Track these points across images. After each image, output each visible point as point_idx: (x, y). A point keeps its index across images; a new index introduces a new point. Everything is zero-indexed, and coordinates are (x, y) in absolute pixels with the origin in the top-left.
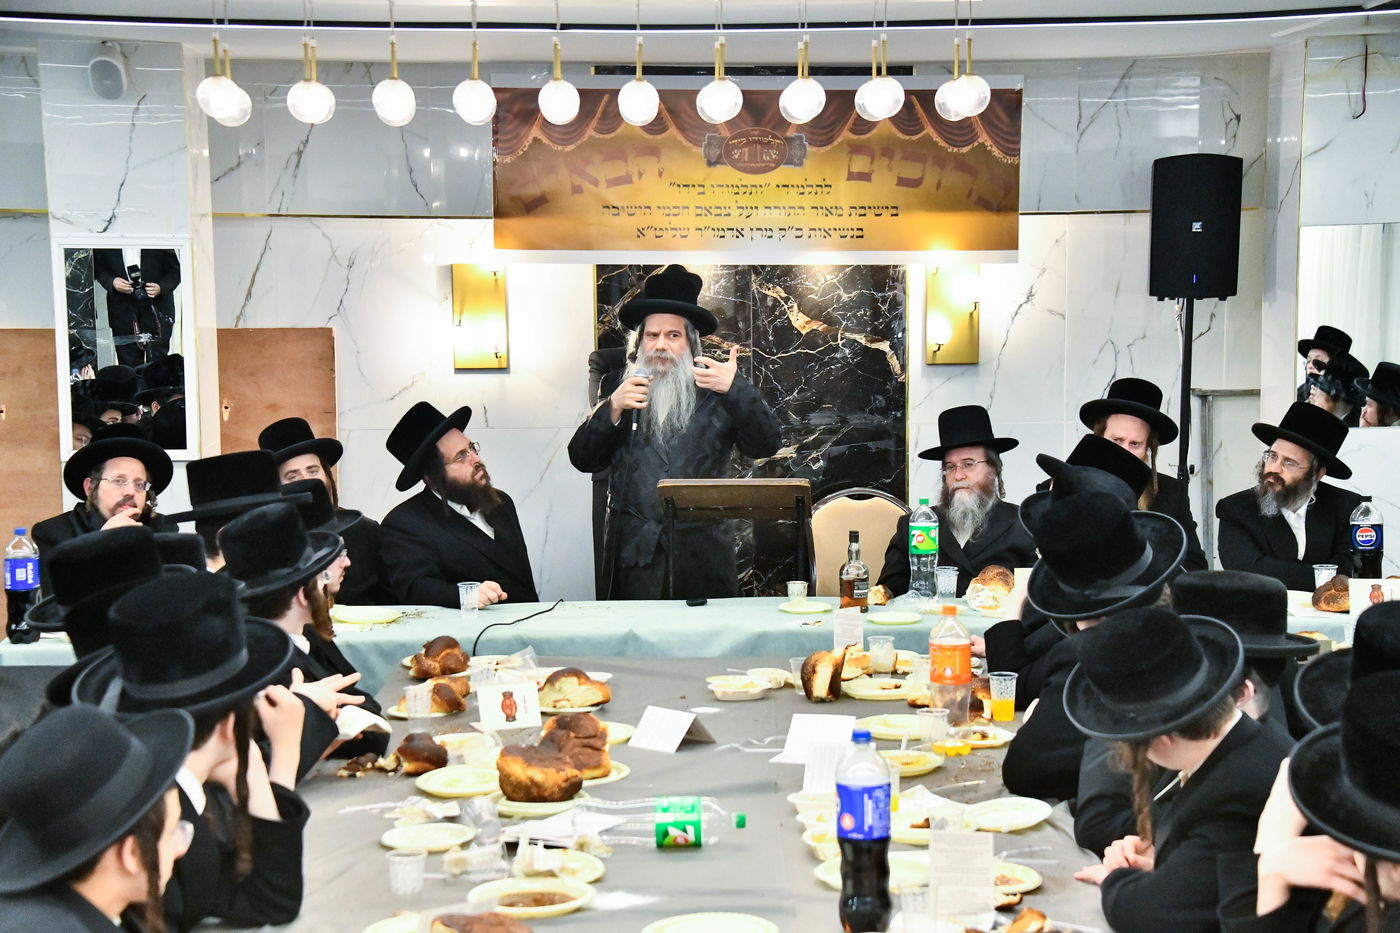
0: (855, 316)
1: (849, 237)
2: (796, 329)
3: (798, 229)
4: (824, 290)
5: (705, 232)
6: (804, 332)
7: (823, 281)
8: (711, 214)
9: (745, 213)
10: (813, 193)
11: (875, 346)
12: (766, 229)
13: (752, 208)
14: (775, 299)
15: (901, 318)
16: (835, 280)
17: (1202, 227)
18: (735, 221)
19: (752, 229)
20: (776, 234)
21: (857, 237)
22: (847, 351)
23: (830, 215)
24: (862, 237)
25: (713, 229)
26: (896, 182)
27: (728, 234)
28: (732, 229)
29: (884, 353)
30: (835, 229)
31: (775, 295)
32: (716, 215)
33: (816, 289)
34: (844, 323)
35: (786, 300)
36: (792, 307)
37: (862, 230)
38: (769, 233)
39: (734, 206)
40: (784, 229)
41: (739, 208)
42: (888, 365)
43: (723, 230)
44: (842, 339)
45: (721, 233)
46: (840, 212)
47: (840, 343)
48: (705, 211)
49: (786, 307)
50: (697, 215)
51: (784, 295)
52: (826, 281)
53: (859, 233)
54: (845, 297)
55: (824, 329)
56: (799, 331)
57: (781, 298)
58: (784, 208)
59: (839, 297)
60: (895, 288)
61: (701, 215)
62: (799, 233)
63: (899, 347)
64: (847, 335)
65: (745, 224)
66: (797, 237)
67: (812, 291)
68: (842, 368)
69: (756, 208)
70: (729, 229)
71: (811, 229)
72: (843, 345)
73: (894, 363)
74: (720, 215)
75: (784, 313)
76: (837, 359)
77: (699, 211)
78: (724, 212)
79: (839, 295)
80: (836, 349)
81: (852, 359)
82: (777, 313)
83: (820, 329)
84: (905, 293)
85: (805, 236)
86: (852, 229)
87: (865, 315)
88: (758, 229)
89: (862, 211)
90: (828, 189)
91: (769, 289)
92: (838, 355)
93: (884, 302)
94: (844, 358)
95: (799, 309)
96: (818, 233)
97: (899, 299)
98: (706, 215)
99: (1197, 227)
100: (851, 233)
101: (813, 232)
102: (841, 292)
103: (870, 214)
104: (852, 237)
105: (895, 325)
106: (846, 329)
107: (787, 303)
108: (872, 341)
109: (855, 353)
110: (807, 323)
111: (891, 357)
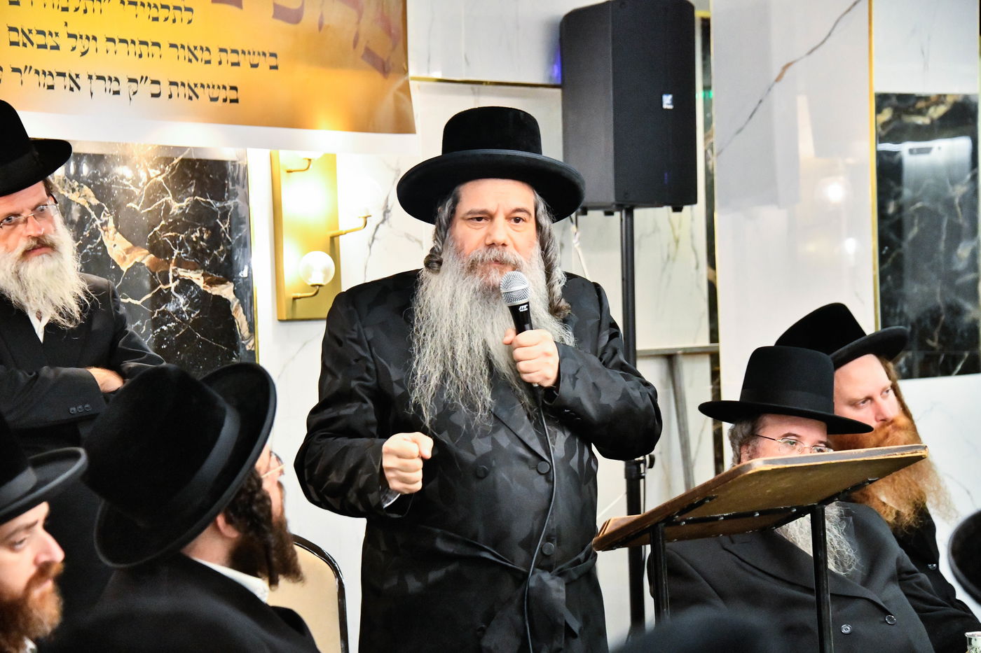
0: (189, 240)
1: (221, 100)
2: (115, 263)
3: (154, 82)
4: (148, 195)
5: (26, 75)
6: (124, 268)
7: (144, 179)
8: (32, 44)
9: (81, 45)
10: (170, 20)
11: (215, 291)
12: (110, 79)
13: (88, 38)
14: (83, 207)
15: (245, 245)
16: (160, 179)
17: (674, 102)
18: (65, 60)
19: (90, 77)
20: (125, 87)
21: (232, 101)
22: (182, 300)
23: (194, 60)
24: (236, 101)
25: (37, 72)
26: (271, 12)
27: (59, 81)
28: (63, 75)
29: (226, 303)
30: (202, 86)
31: (82, 201)
32: (40, 46)
33: (137, 192)
34: (176, 252)
35: (98, 210)
36: (106, 223)
37: (234, 88)
38: (115, 86)
39: (63, 35)
40: (134, 81)
41: (70, 36)
42: (231, 323)
43: (51, 74)
44: (175, 279)
45: (49, 80)
46: (206, 56)
47: (172, 285)
48: (21, 39)
49: (98, 222)
50: (12, 43)
51: (95, 202)
52: (149, 179)
53: (232, 95)
54: (176, 208)
55: (151, 261)
56: (117, 266)
57: (91, 206)
58: (133, 42)
59: (168, 208)
60: (236, 195)
61: (16, 44)
62: (155, 88)
63: (245, 292)
64: (181, 272)
65: (80, 66)
66: (154, 95)
67: (130, 196)
68: (177, 329)
69: (95, 38)
70: (60, 74)
71: (172, 83)
72: (177, 289)
73: (240, 318)
74: (44, 46)
75: (95, 234)
76: (169, 313)
77: (14, 37)
78: (50, 41)
79: (166, 202)
80: (165, 297)
81: (189, 313)
82: (86, 233)
83: (146, 262)
84: (248, 204)
85: (164, 95)
86: (224, 87)
87: (201, 238)
88: (99, 78)
89: (234, 58)
90: (187, 15)
91: (74, 190)
92: (171, 308)
93: (224, 217)
94: (178, 312)
95: (116, 227)
96: (181, 88)
97: (242, 213)
98: (25, 45)
99: (667, 102)
100: (222, 94)
101: (174, 87)
102: (169, 198)
103: (245, 61)
104: (225, 100)
105: (237, 256)
106: (180, 263)
107: (99, 216)
108: (211, 283)
109: (192, 304)
110: (128, 251)
111: (236, 310)
